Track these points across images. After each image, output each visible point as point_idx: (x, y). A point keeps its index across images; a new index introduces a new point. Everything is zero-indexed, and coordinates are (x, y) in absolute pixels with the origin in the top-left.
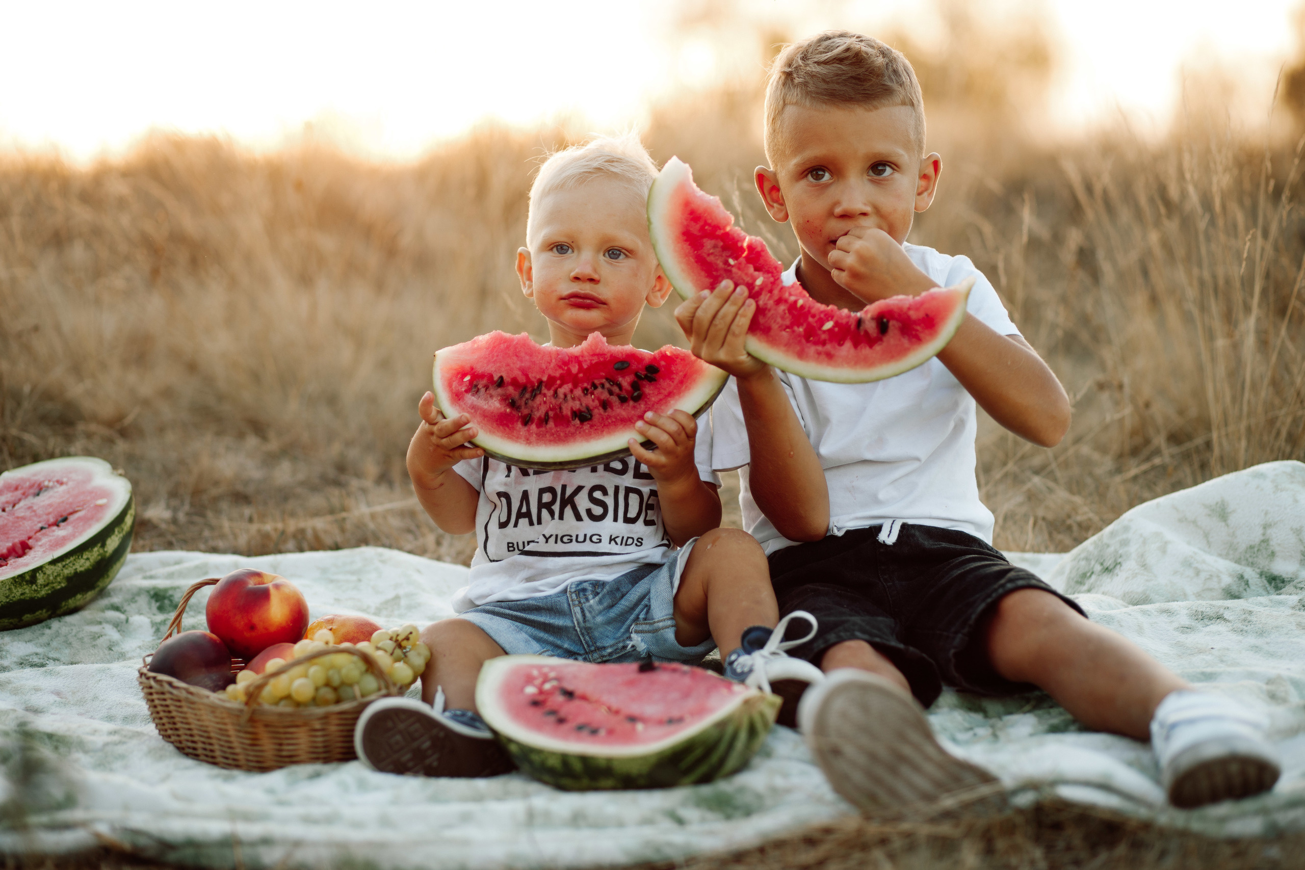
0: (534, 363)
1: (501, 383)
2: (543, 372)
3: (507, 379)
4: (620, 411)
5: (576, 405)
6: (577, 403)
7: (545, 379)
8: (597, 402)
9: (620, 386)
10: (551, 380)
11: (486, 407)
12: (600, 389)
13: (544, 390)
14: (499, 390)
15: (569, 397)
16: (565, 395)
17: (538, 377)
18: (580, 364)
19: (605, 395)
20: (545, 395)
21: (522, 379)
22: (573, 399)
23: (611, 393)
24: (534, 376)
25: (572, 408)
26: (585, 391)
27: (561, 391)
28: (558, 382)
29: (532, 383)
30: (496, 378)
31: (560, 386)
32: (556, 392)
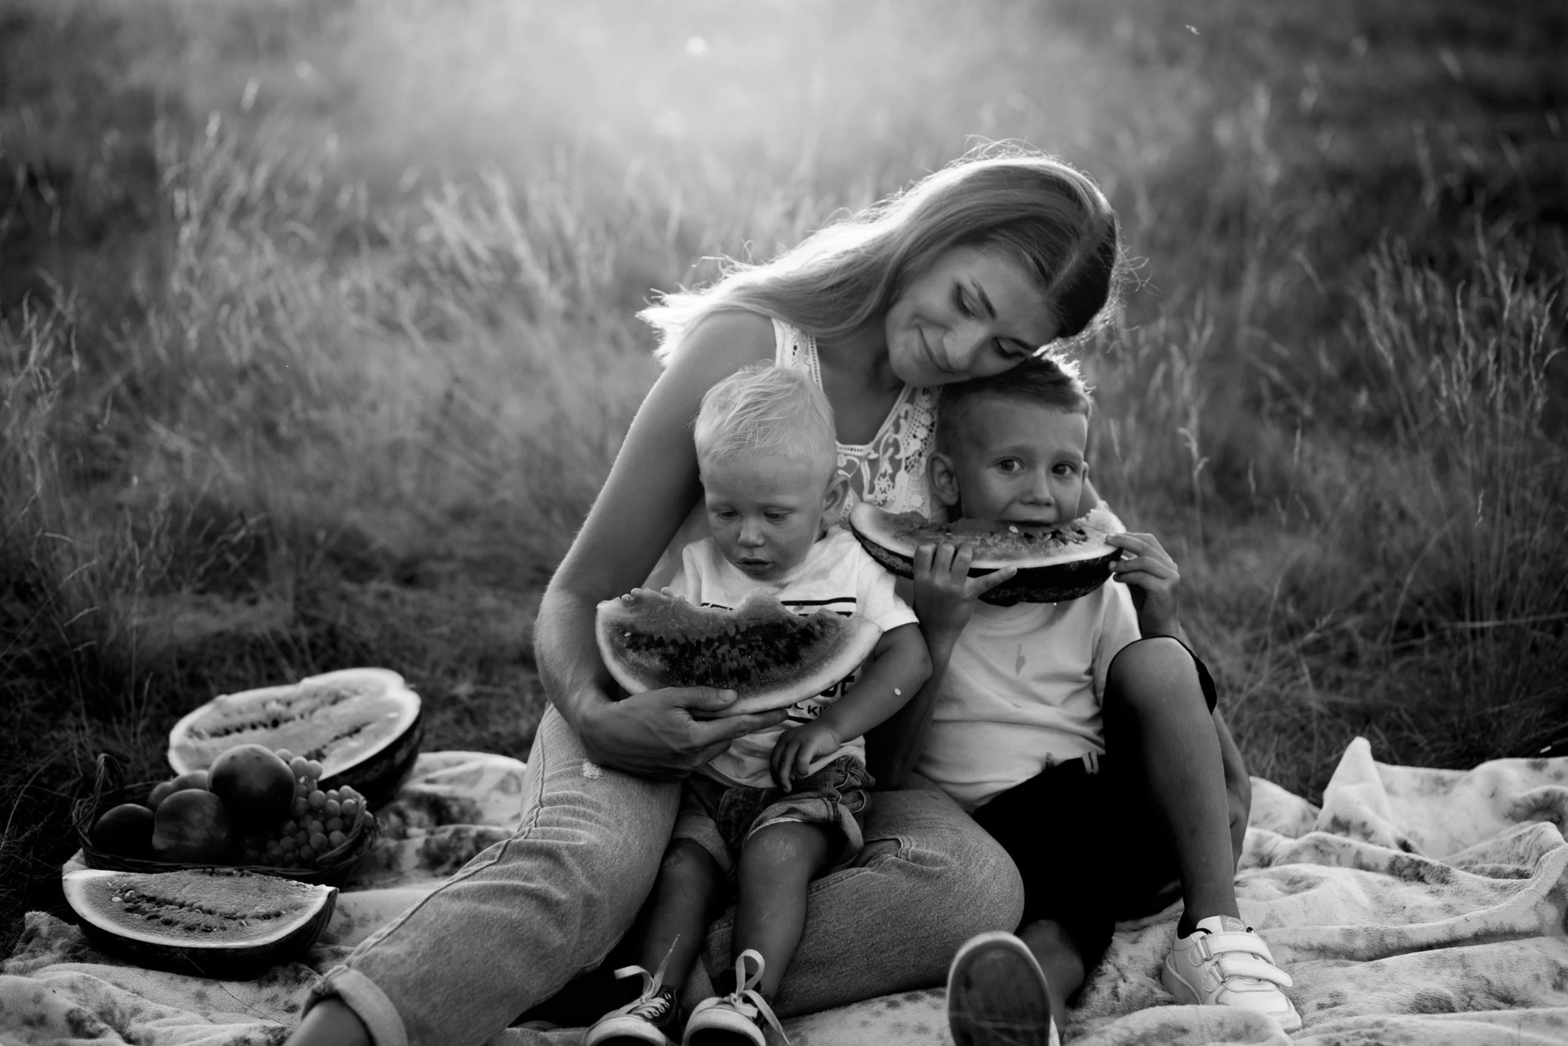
0: (692, 625)
1: (660, 643)
2: (702, 633)
3: (667, 640)
4: (775, 671)
5: (734, 665)
6: (735, 663)
7: (703, 640)
8: (754, 663)
9: (777, 649)
10: (710, 642)
11: (647, 665)
12: (757, 651)
13: (704, 651)
14: (659, 650)
15: (727, 658)
16: (723, 656)
17: (697, 638)
18: (737, 627)
19: (762, 657)
20: (704, 656)
21: (681, 641)
22: (731, 660)
23: (767, 655)
24: (693, 637)
25: (730, 668)
26: (743, 652)
27: (720, 652)
28: (717, 644)
29: (692, 645)
30: (656, 639)
31: (718, 647)
32: (714, 651)
